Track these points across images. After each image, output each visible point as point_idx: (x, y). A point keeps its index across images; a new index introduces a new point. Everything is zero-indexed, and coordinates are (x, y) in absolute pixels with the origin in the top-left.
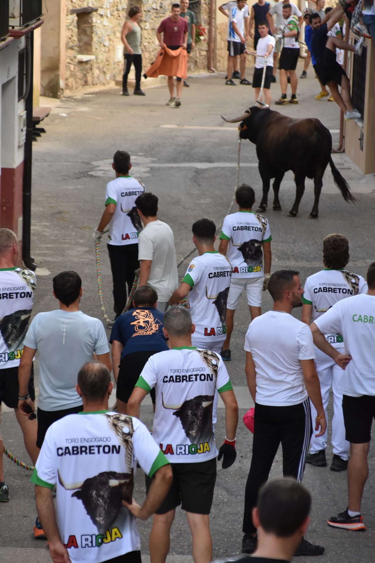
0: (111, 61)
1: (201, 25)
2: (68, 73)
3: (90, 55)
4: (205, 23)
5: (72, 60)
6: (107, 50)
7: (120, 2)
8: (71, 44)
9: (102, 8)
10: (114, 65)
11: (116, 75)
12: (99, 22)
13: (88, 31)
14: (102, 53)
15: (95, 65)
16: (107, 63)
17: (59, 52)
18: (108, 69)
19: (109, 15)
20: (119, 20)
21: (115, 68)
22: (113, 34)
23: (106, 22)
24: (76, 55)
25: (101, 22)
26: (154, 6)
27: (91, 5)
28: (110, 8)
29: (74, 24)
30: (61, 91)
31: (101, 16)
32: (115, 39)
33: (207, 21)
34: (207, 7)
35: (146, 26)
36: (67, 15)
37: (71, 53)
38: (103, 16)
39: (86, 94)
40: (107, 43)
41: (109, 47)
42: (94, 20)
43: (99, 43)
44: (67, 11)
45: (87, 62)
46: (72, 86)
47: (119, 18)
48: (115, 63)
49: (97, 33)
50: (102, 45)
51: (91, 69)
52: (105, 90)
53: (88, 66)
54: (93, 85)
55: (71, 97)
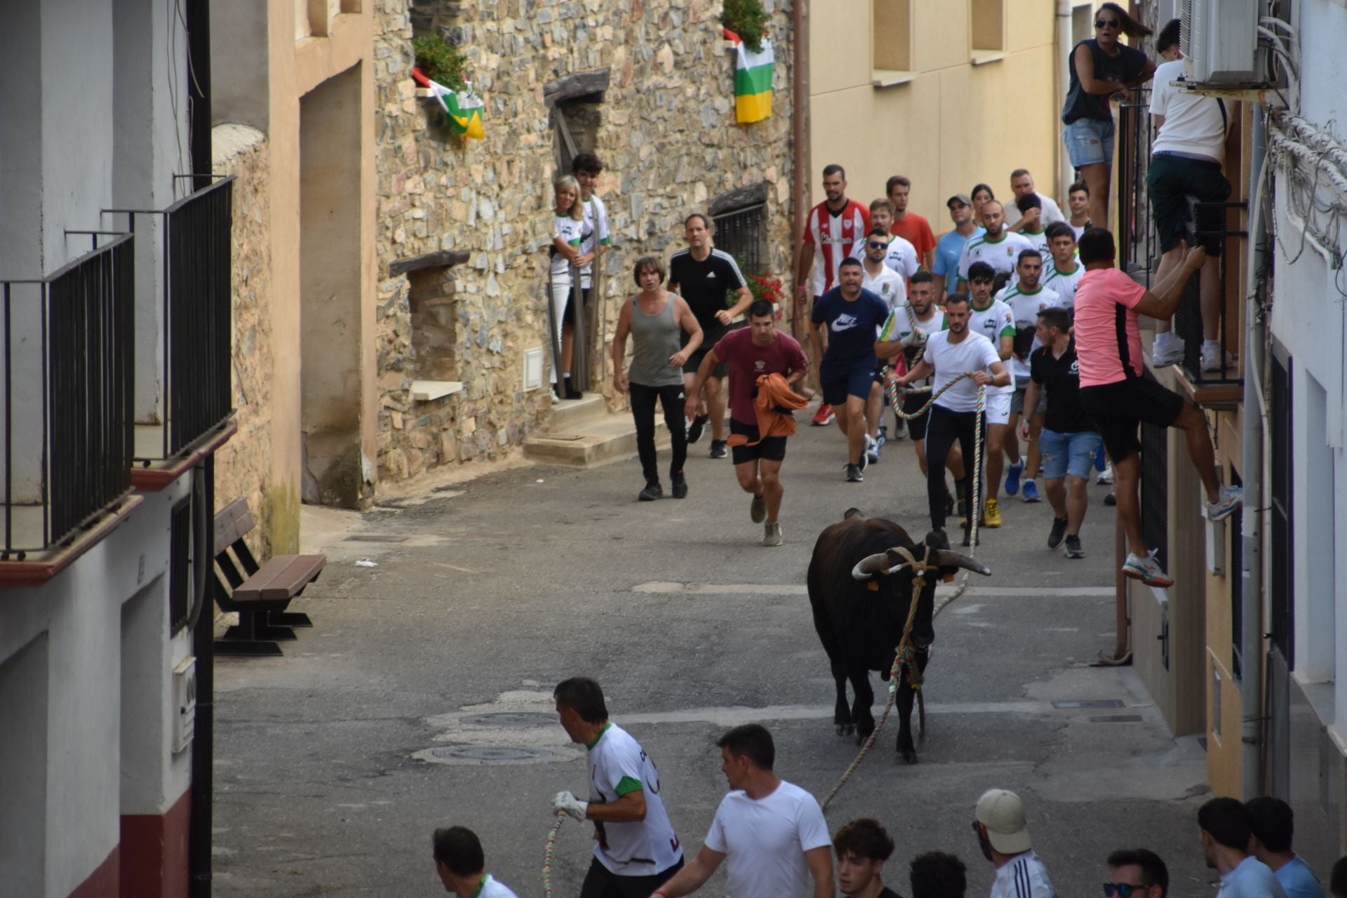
0: (509, 392)
1: (768, 274)
2: (388, 436)
3: (451, 380)
4: (780, 266)
5: (394, 399)
6: (497, 364)
7: (534, 232)
8: (393, 356)
9: (480, 250)
10: (519, 402)
11: (526, 429)
12: (472, 288)
13: (443, 317)
14: (484, 371)
15: (466, 407)
16: (499, 398)
17: (359, 383)
18: (501, 415)
19: (501, 269)
20: (533, 278)
21: (522, 411)
22: (514, 318)
23: (492, 287)
24: (410, 385)
25: (479, 290)
26: (631, 232)
27: (447, 246)
28: (504, 249)
29: (401, 301)
30: (366, 489)
31: (480, 272)
32: (520, 333)
33: (786, 259)
34: (785, 221)
35: (610, 287)
36: (380, 280)
37: (394, 380)
38: (485, 272)
39: (438, 490)
40: (496, 345)
41: (505, 354)
42: (459, 284)
43: (475, 348)
44: (381, 269)
45: (440, 401)
46: (400, 469)
47: (529, 274)
48: (520, 397)
49: (468, 320)
50: (483, 350)
51: (453, 419)
52: (492, 474)
53: (443, 412)
54: (461, 462)
55: (394, 504)
